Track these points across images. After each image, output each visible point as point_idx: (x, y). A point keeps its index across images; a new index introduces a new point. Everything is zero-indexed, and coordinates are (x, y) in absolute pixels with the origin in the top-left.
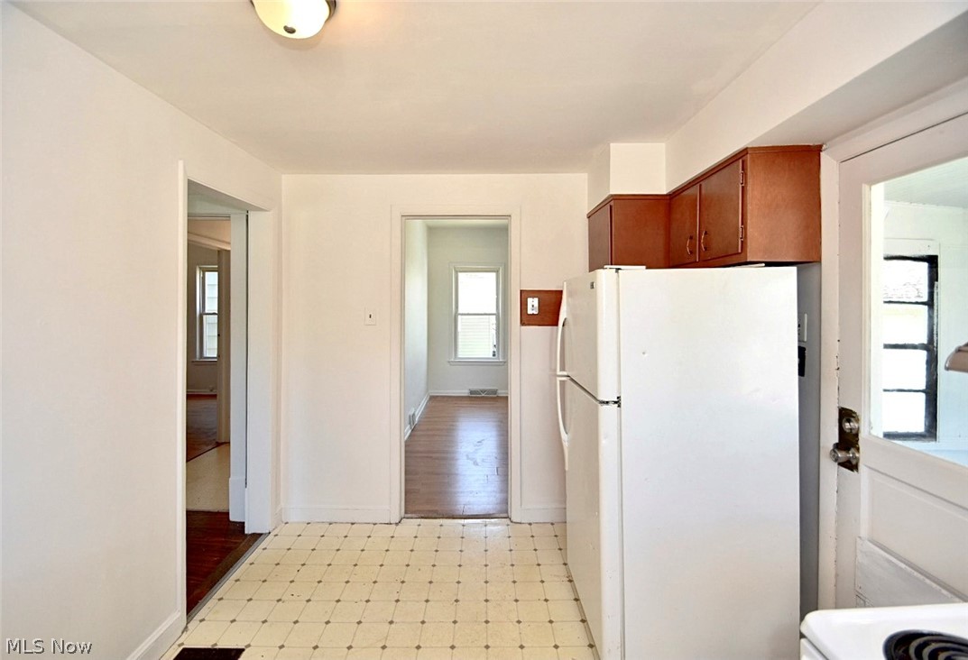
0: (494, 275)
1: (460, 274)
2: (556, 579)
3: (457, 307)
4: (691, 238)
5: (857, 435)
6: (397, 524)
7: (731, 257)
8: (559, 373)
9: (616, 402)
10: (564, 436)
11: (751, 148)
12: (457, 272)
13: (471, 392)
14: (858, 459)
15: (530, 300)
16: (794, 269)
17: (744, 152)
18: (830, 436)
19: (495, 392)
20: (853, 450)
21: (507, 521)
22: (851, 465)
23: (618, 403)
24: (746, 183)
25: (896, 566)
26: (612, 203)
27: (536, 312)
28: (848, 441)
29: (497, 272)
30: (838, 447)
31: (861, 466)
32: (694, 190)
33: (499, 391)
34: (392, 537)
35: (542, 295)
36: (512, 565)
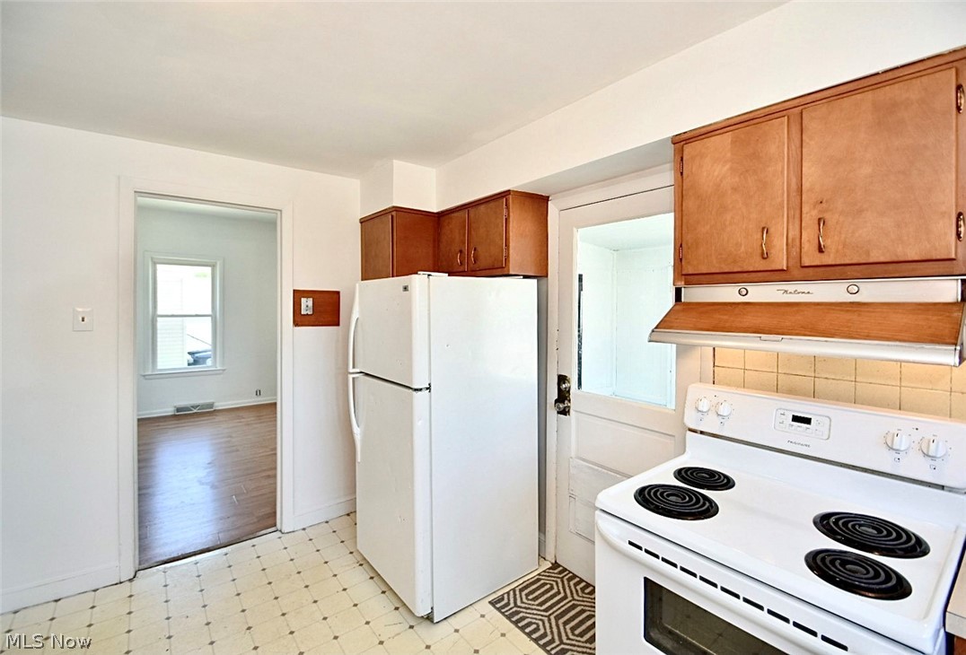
0: (208, 270)
1: (159, 266)
2: (347, 568)
3: (155, 307)
4: (461, 251)
5: (569, 392)
6: (130, 580)
7: (497, 269)
8: (351, 370)
9: (427, 389)
10: (357, 430)
11: (513, 191)
12: (155, 264)
13: (178, 410)
14: (569, 407)
15: (303, 300)
16: (535, 281)
17: (508, 193)
18: (553, 394)
19: (211, 405)
20: (566, 402)
21: (278, 534)
22: (565, 412)
23: (428, 389)
24: (509, 214)
25: (592, 468)
26: (394, 213)
27: (310, 312)
28: (563, 396)
29: (213, 266)
30: (556, 401)
31: (571, 411)
32: (464, 214)
33: (216, 404)
34: (131, 596)
35: (317, 296)
36: (299, 573)
